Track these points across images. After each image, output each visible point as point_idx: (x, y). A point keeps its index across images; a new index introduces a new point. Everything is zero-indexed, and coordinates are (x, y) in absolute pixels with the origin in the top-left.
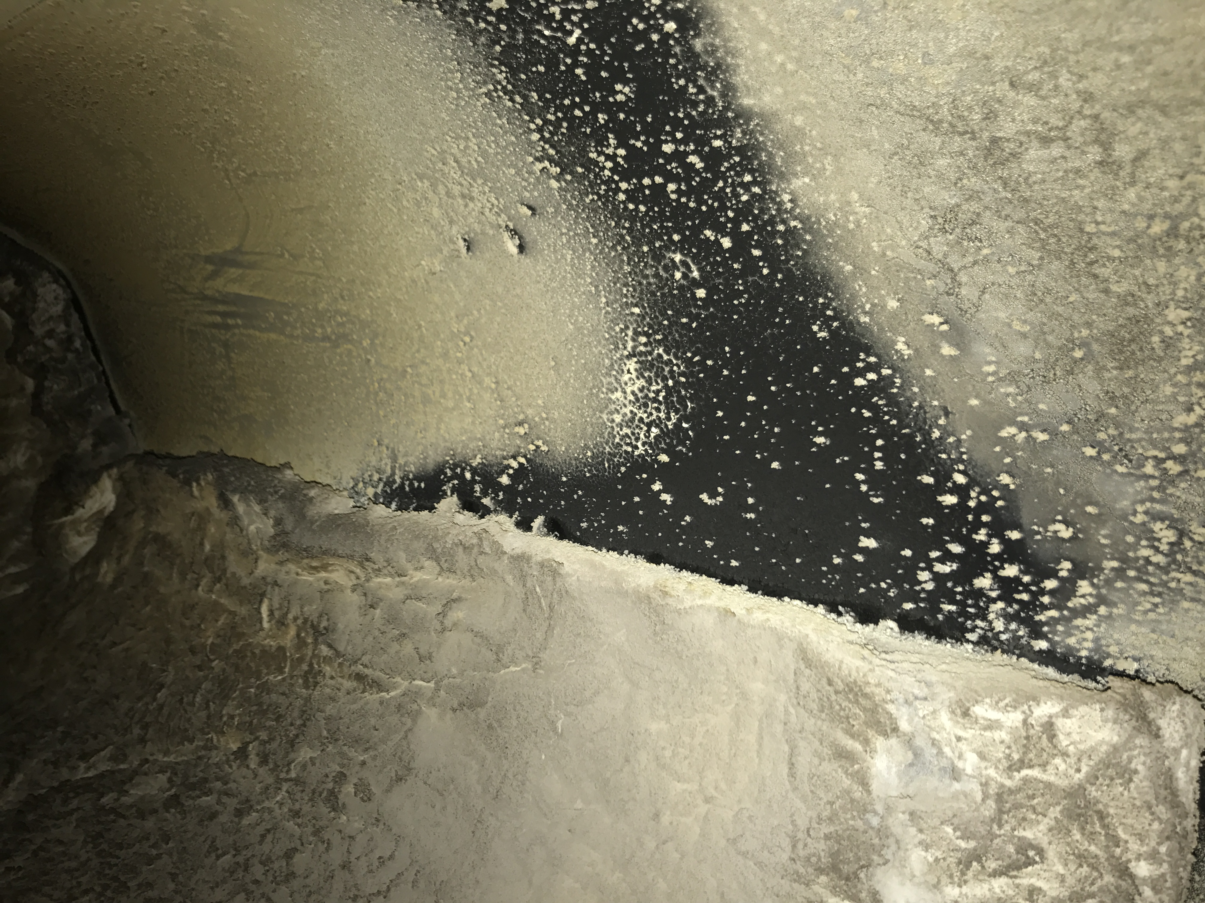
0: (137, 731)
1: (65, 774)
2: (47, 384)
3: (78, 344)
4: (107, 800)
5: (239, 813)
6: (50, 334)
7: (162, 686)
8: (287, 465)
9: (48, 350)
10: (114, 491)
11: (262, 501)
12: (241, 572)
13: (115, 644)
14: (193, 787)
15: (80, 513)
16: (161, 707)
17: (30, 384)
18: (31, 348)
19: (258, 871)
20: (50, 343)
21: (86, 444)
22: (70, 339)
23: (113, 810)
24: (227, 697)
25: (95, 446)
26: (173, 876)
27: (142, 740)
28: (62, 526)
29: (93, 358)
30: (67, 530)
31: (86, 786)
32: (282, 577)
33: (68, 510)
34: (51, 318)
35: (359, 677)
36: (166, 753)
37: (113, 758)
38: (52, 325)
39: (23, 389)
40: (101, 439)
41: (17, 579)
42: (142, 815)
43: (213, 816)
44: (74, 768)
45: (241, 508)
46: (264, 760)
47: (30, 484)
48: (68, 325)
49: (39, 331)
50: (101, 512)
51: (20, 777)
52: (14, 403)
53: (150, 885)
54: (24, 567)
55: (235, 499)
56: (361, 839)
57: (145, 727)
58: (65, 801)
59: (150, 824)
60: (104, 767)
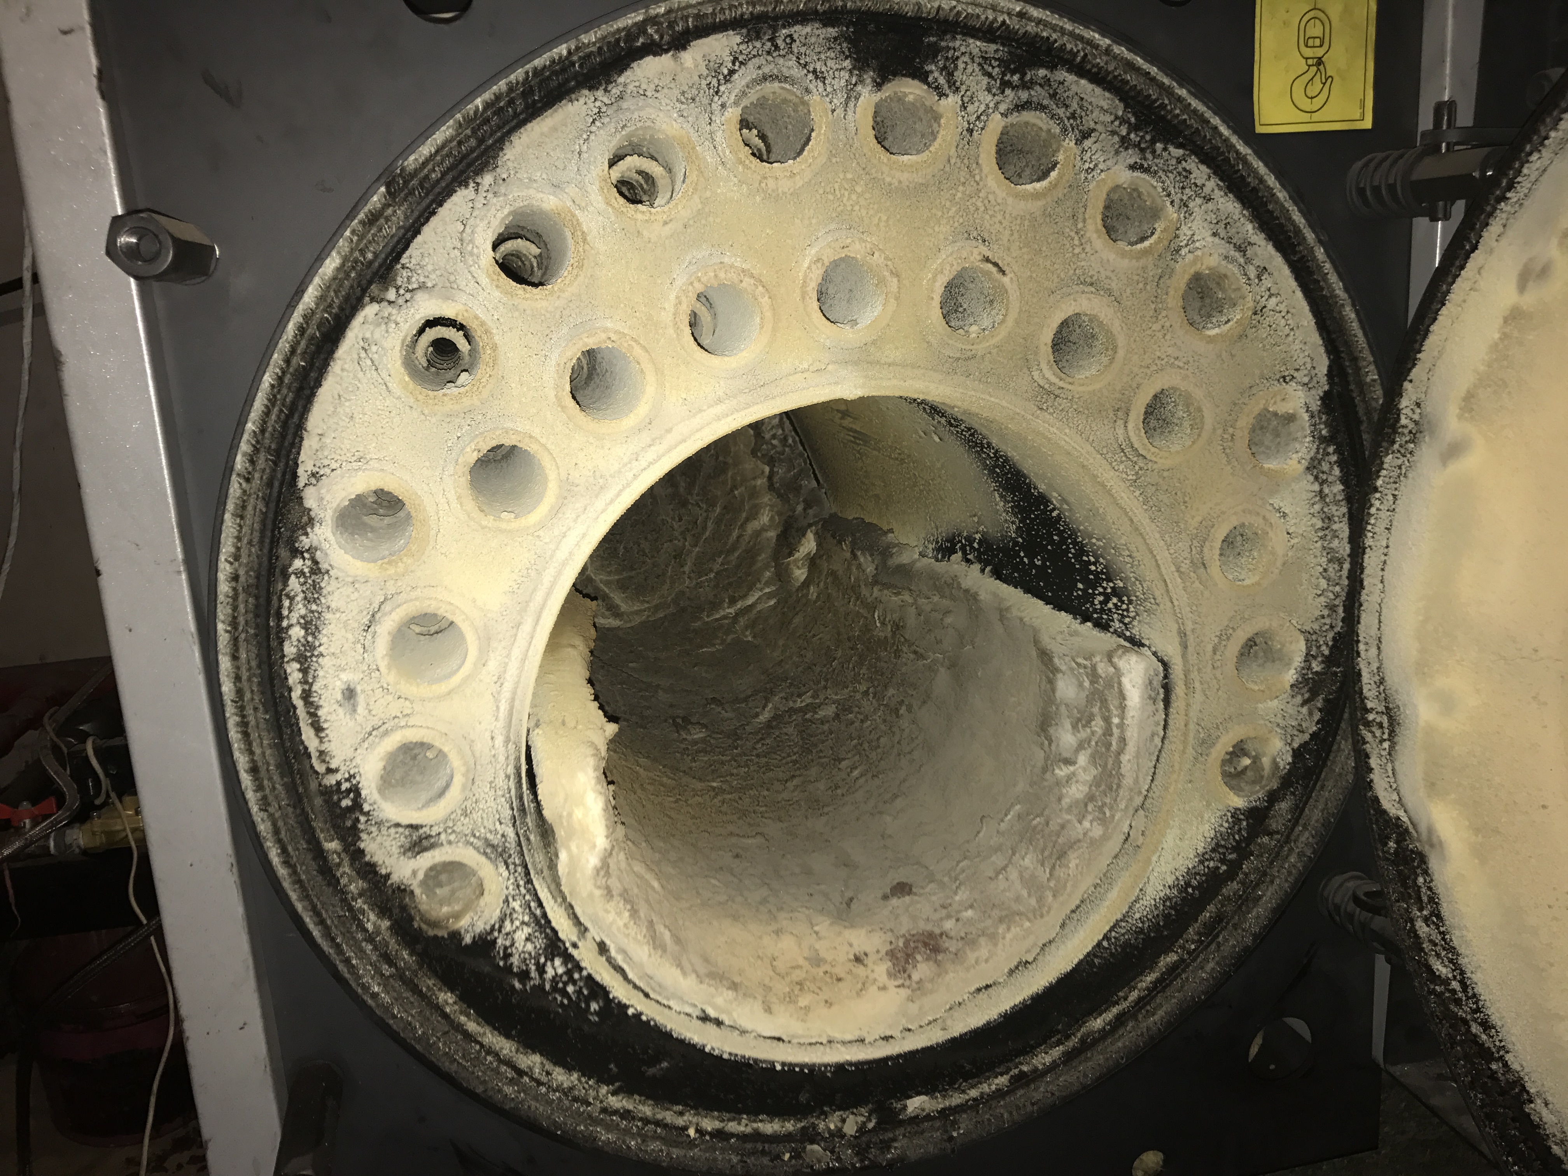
0: (823, 683)
1: (791, 704)
2: (775, 469)
3: (790, 441)
4: (808, 716)
5: (862, 721)
6: (774, 437)
7: (835, 659)
8: (891, 531)
9: (774, 447)
10: (816, 540)
11: (872, 555)
12: (868, 595)
13: (814, 636)
14: (845, 710)
15: (797, 555)
16: (834, 670)
17: (767, 469)
18: (764, 447)
19: (866, 746)
20: (775, 442)
21: (800, 508)
22: (785, 439)
23: (811, 721)
24: (862, 665)
25: (805, 510)
26: (832, 748)
27: (825, 688)
28: (789, 563)
29: (801, 448)
30: (792, 566)
31: (800, 710)
32: (884, 599)
33: (790, 554)
34: (773, 427)
35: (915, 652)
36: (836, 694)
37: (813, 697)
38: (774, 431)
39: (763, 472)
40: (808, 505)
41: (770, 596)
42: (822, 723)
43: (852, 723)
44: (795, 702)
45: (862, 560)
46: (875, 694)
47: (772, 534)
48: (783, 430)
49: (767, 436)
50: (809, 553)
51: (770, 705)
52: (759, 482)
53: (821, 751)
54: (774, 588)
55: (859, 553)
56: (907, 731)
57: (826, 680)
58: (790, 717)
59: (826, 727)
60: (809, 701)
